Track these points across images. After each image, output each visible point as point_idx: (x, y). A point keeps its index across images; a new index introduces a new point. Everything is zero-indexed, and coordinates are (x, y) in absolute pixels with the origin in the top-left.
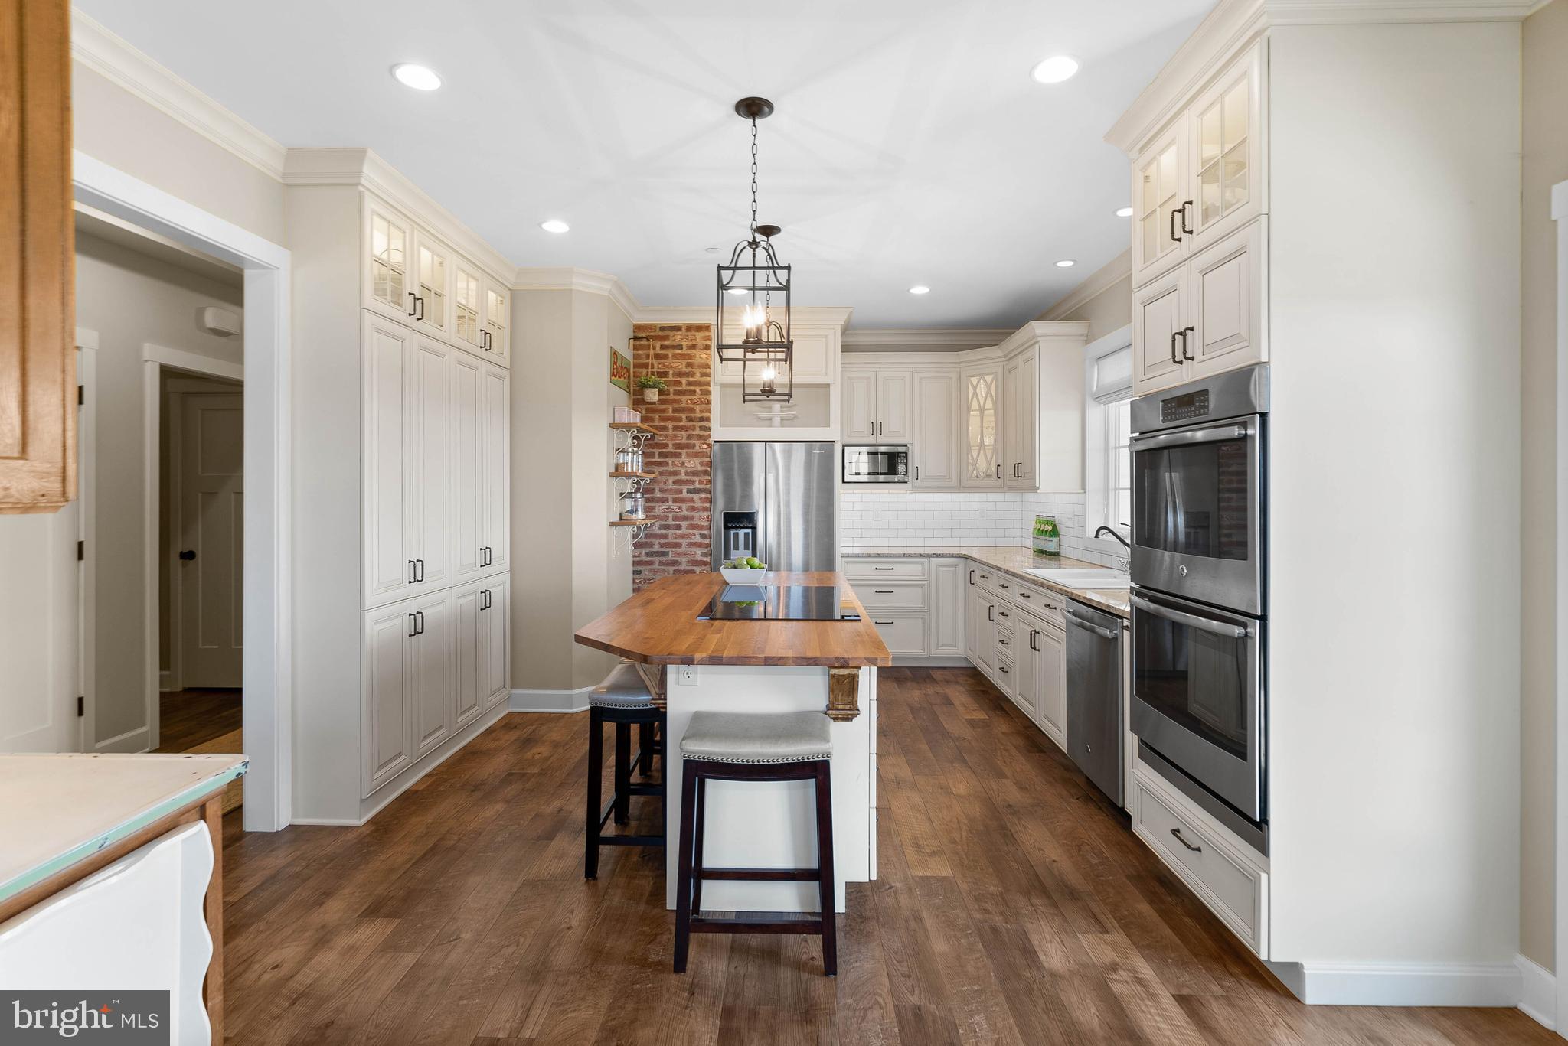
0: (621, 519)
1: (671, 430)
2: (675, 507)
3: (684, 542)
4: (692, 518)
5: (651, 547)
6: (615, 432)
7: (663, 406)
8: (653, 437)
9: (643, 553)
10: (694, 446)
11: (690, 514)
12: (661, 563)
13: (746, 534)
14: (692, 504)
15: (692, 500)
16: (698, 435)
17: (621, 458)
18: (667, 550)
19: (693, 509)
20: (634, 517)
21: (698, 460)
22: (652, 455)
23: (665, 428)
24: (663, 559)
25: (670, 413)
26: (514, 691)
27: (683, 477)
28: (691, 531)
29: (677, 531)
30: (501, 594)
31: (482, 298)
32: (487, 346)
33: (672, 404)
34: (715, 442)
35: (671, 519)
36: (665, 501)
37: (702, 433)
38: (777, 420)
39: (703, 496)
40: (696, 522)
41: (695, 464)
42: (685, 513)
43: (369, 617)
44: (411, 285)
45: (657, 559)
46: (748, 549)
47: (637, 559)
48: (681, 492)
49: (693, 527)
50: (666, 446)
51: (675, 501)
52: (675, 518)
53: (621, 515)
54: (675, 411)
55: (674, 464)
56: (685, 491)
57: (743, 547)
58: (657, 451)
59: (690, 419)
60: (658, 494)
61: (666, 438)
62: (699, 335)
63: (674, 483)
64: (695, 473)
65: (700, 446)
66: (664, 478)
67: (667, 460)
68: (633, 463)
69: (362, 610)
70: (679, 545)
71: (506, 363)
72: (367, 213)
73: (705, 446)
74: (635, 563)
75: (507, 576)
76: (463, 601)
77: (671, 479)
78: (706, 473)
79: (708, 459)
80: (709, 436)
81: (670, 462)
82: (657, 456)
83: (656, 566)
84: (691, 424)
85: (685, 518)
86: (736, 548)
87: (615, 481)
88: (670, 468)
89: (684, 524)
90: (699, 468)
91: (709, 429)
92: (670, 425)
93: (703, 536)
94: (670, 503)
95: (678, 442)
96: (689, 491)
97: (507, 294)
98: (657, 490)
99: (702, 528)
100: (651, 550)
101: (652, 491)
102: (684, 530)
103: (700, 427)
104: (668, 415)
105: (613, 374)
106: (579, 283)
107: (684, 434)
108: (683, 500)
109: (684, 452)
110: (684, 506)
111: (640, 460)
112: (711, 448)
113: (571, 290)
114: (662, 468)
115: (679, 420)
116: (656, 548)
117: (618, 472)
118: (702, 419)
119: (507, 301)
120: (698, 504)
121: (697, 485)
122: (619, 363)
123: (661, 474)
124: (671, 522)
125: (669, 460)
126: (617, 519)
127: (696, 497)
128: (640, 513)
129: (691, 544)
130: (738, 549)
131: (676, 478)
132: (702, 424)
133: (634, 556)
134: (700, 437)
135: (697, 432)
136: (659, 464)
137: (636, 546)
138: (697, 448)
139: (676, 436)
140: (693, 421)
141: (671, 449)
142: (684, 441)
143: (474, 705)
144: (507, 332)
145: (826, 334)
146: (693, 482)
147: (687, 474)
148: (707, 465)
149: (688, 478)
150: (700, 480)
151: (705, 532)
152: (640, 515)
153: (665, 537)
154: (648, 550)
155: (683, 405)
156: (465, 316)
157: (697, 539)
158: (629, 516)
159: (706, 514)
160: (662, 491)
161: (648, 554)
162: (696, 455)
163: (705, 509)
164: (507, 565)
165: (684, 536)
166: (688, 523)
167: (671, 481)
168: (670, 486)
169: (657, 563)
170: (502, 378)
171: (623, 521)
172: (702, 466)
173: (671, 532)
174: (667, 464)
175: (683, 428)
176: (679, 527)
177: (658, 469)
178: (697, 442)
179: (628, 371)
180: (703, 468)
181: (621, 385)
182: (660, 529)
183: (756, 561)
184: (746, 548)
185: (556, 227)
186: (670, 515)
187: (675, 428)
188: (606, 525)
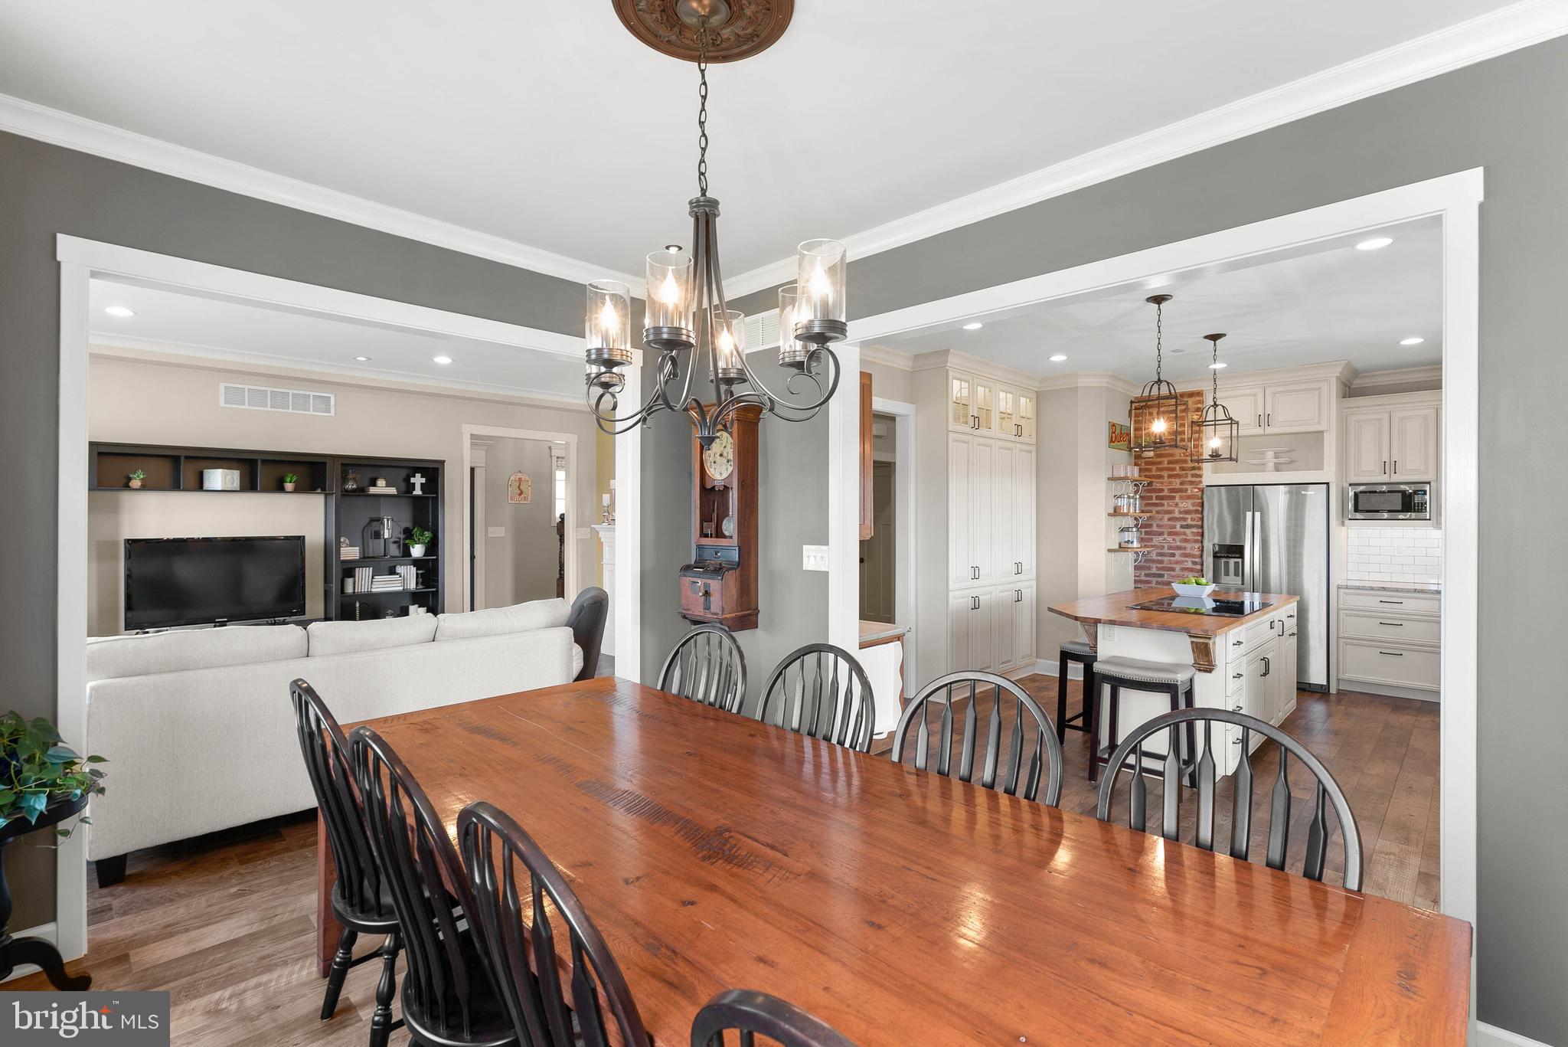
0: (1120, 547)
1: (1166, 478)
2: (1170, 539)
3: (1178, 567)
4: (1185, 548)
5: (1149, 569)
6: (1113, 483)
7: (1160, 460)
8: (1150, 484)
9: (1143, 574)
10: (1187, 490)
11: (1184, 544)
12: (1158, 583)
13: (1236, 564)
14: (1185, 537)
15: (1185, 534)
16: (1190, 481)
17: (1120, 502)
18: (1163, 572)
19: (1186, 541)
20: (1130, 545)
21: (1190, 502)
22: (1151, 498)
23: (1161, 477)
24: (1160, 579)
25: (1165, 465)
26: (1038, 660)
27: (1177, 515)
28: (1184, 559)
29: (1171, 558)
30: (1029, 593)
31: (1016, 402)
32: (1019, 434)
33: (1167, 457)
34: (1207, 486)
35: (1166, 548)
36: (1162, 534)
37: (1193, 479)
38: (1271, 466)
39: (1195, 530)
40: (1188, 551)
41: (1188, 505)
42: (1178, 544)
43: (951, 595)
44: (973, 411)
45: (1154, 580)
46: (1238, 576)
47: (1137, 578)
48: (1175, 527)
49: (1186, 555)
50: (1162, 490)
51: (1170, 534)
52: (1170, 548)
53: (1120, 544)
54: (1170, 462)
55: (1168, 505)
56: (1178, 526)
57: (1233, 574)
58: (1154, 495)
59: (1182, 469)
60: (1155, 529)
61: (1164, 485)
62: (1190, 401)
63: (1169, 519)
64: (1187, 512)
65: (1192, 490)
66: (1160, 516)
67: (1163, 502)
68: (1131, 505)
69: (948, 591)
70: (1173, 569)
71: (1034, 441)
72: (951, 378)
73: (1197, 490)
74: (1136, 581)
75: (1034, 583)
76: (1003, 594)
77: (1166, 517)
78: (1196, 512)
79: (1200, 501)
80: (1201, 482)
81: (1166, 504)
82: (1154, 498)
83: (1153, 585)
84: (1184, 472)
85: (1179, 548)
86: (1227, 574)
87: (1113, 519)
88: (1166, 508)
89: (1178, 553)
90: (1192, 508)
91: (1200, 476)
92: (1165, 474)
93: (1194, 563)
94: (1166, 536)
95: (1172, 487)
96: (1182, 527)
97: (1034, 396)
98: (1155, 525)
99: (1194, 556)
100: (1150, 572)
101: (1150, 526)
102: (1177, 558)
103: (1192, 475)
104: (1163, 466)
105: (1111, 441)
106: (1082, 382)
107: (1178, 481)
108: (1177, 534)
109: (1177, 495)
110: (1178, 538)
111: (1138, 503)
112: (1203, 491)
113: (1077, 387)
114: (1158, 508)
115: (1173, 469)
116: (1154, 571)
117: (1116, 512)
118: (1193, 468)
119: (1034, 400)
120: (1190, 537)
121: (1189, 522)
122: (1118, 431)
123: (1158, 512)
124: (1166, 550)
125: (1165, 502)
126: (1116, 547)
127: (1188, 531)
128: (1135, 543)
129: (1183, 569)
130: (1228, 575)
131: (1171, 516)
132: (1193, 472)
133: (1135, 576)
134: (1192, 483)
135: (1190, 479)
136: (1156, 505)
137: (1136, 568)
138: (1189, 491)
139: (1170, 483)
140: (1185, 470)
141: (1166, 493)
142: (1178, 486)
143: (1010, 661)
144: (1034, 421)
145: (1319, 386)
146: (1185, 519)
147: (1180, 513)
148: (1198, 505)
149: (1181, 516)
150: (1192, 518)
151: (1196, 560)
152: (1135, 545)
153: (1161, 562)
154: (1147, 572)
155: (1177, 458)
156: (1005, 416)
157: (1189, 565)
158: (1126, 545)
159: (1197, 545)
160: (1158, 526)
161: (1146, 575)
162: (1189, 497)
163: (1196, 541)
164: (1034, 575)
165: (1177, 562)
166: (1182, 552)
167: (1166, 519)
168: (1165, 521)
169: (1154, 582)
170: (1030, 452)
171: (1122, 548)
172: (1193, 506)
173: (1166, 559)
174: (1163, 505)
175: (1176, 476)
176: (1173, 555)
177: (1155, 509)
178: (1189, 487)
179: (1129, 434)
180: (1196, 508)
181: (1122, 448)
182: (1157, 556)
183: (1203, 581)
184: (1236, 574)
185: (1058, 358)
186: (1166, 545)
187: (1170, 476)
188: (1104, 551)
